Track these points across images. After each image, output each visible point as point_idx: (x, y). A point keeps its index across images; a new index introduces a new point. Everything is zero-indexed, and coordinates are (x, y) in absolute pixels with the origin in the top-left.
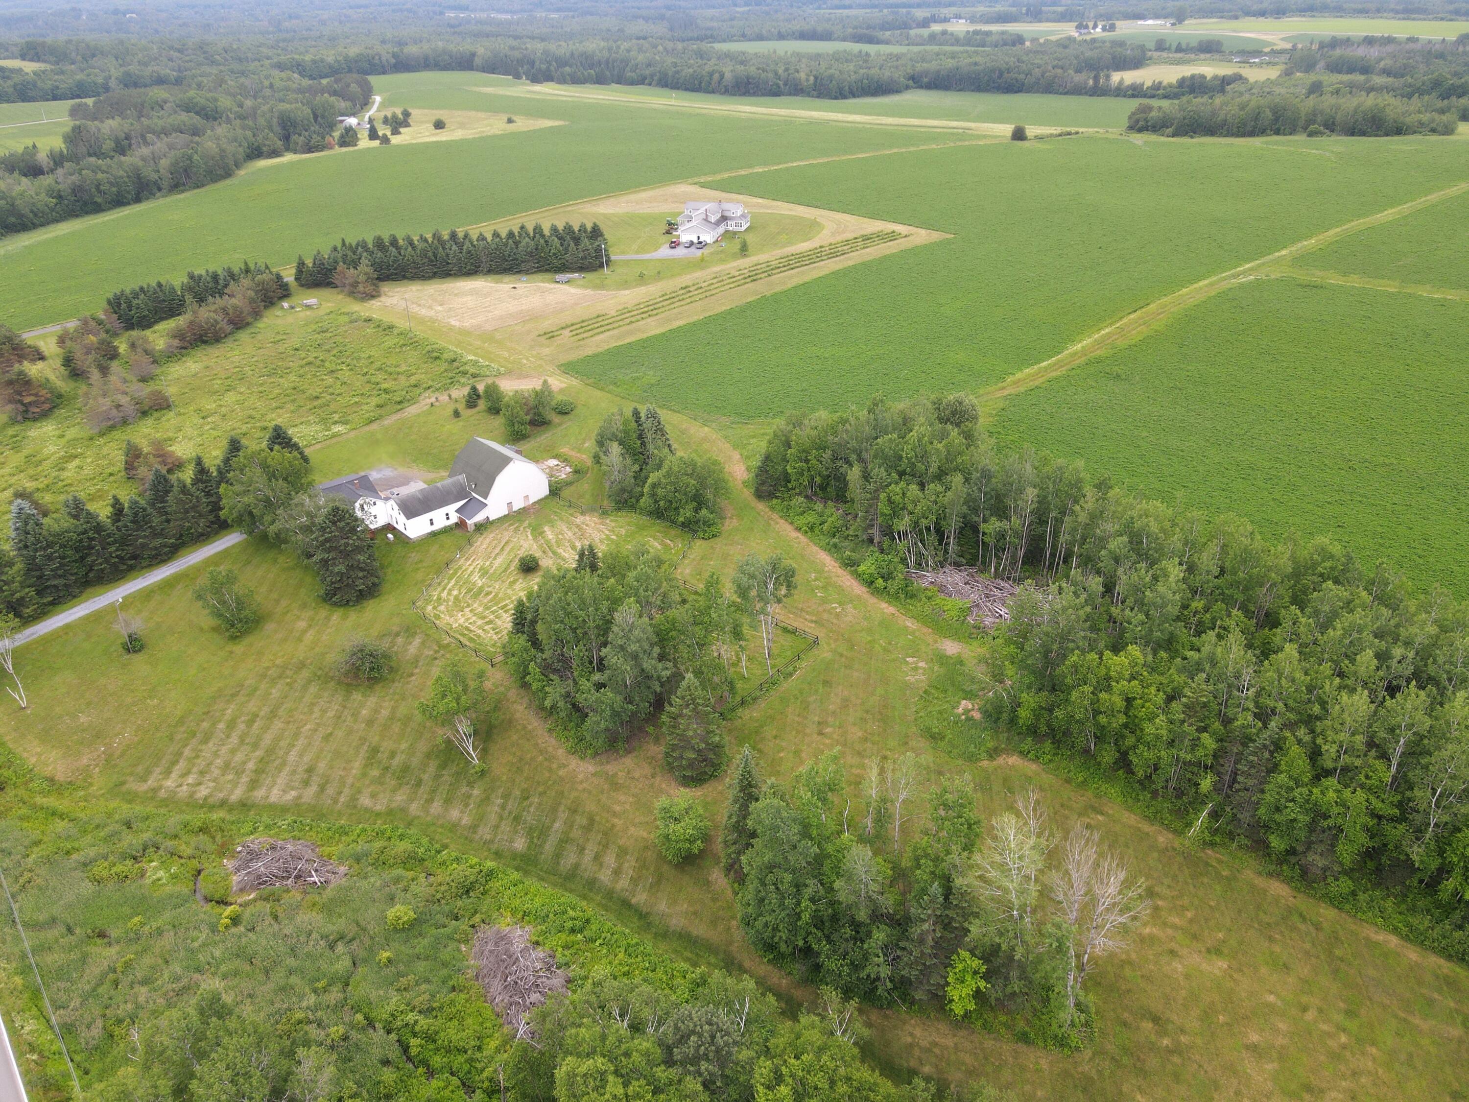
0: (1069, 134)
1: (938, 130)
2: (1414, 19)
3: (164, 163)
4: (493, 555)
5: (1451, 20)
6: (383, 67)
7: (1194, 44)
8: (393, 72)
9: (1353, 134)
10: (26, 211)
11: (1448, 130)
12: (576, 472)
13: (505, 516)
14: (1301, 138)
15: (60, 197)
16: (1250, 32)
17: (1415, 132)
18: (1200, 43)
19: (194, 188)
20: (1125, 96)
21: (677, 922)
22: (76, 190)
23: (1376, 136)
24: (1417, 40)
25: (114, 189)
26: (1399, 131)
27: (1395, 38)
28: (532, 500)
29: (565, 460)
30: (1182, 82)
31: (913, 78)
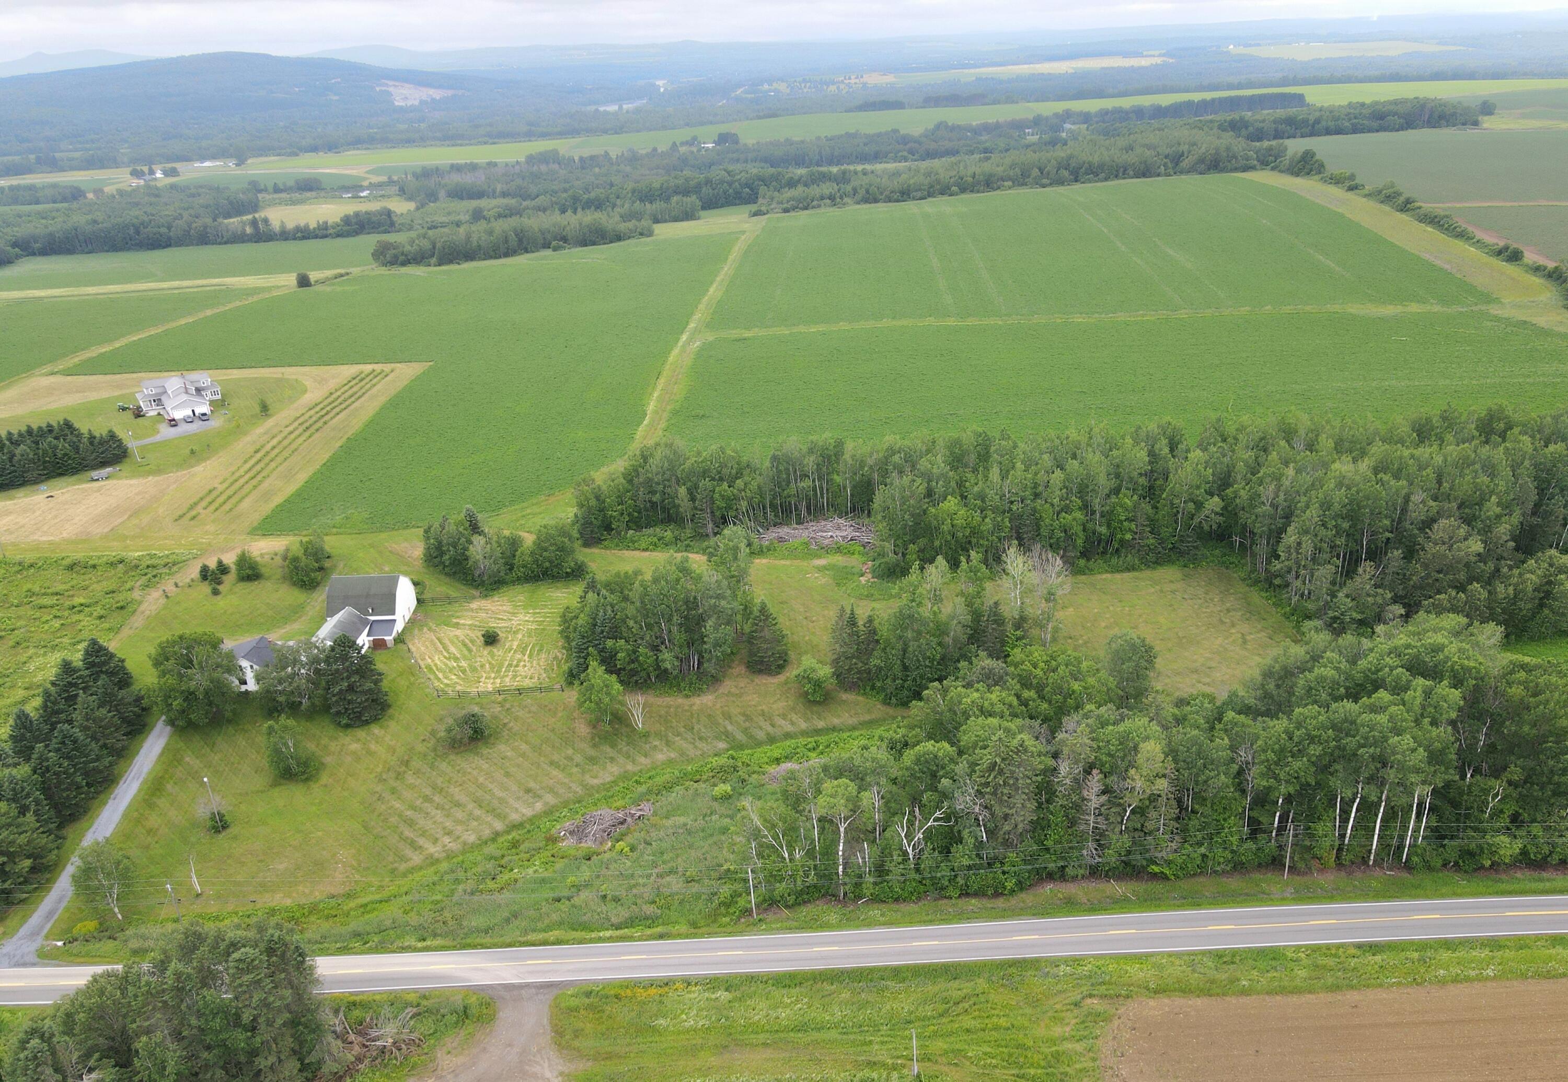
0: (342, 276)
1: (208, 288)
2: (461, 145)
5: (494, 143)
7: (291, 183)
9: (586, 245)
11: (650, 234)
14: (548, 252)
16: (329, 168)
17: (629, 238)
18: (297, 182)
20: (295, 239)
21: (853, 721)
23: (605, 244)
24: (495, 165)
26: (619, 238)
27: (477, 164)
30: (347, 220)
31: (15, 245)
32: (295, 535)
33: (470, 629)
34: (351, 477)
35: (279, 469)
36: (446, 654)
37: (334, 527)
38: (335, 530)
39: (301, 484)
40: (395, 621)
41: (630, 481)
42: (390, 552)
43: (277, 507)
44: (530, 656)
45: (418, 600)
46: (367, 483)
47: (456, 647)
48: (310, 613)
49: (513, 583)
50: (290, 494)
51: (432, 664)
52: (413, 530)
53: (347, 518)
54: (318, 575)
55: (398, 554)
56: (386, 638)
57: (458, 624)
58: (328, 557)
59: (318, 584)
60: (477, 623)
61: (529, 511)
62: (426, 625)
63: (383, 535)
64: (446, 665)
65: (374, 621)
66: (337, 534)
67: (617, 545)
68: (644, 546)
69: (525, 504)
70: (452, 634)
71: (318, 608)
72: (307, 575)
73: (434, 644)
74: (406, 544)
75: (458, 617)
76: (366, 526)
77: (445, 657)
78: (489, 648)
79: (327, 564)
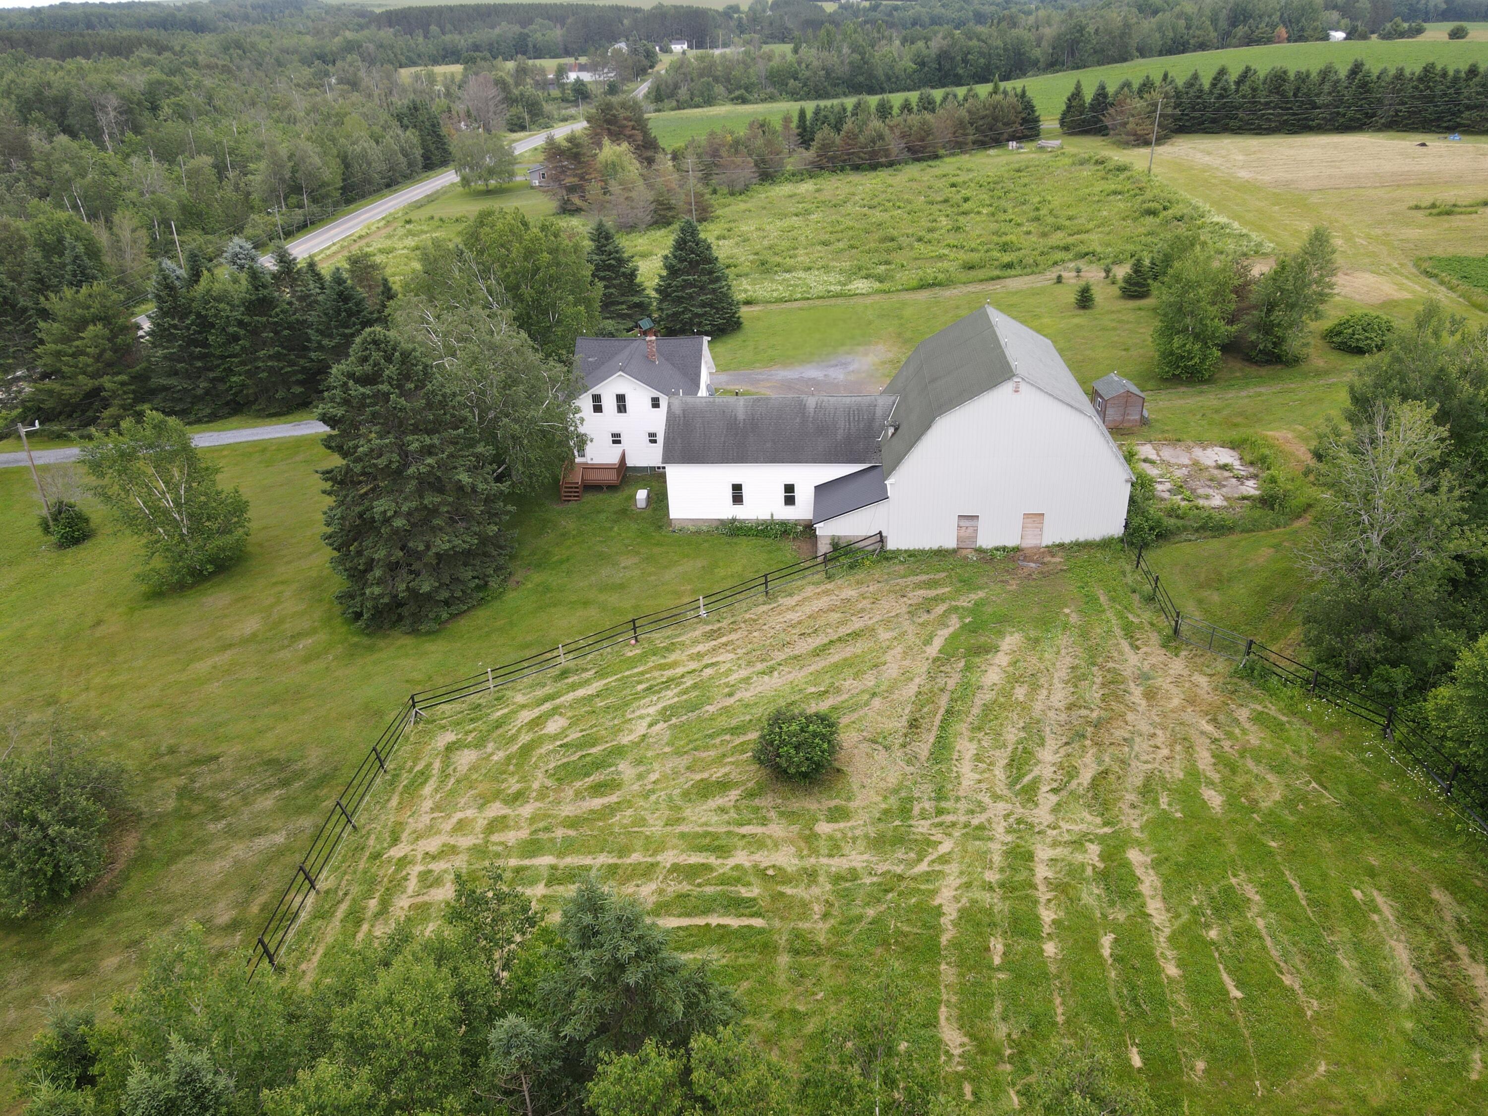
3: (1048, 32)
4: (780, 656)
6: (1427, 13)
8: (1438, 21)
10: (880, 73)
12: (1267, 502)
13: (940, 553)
15: (923, 64)
19: (1073, 68)
22: (943, 56)
25: (982, 60)
28: (1052, 535)
29: (1262, 462)
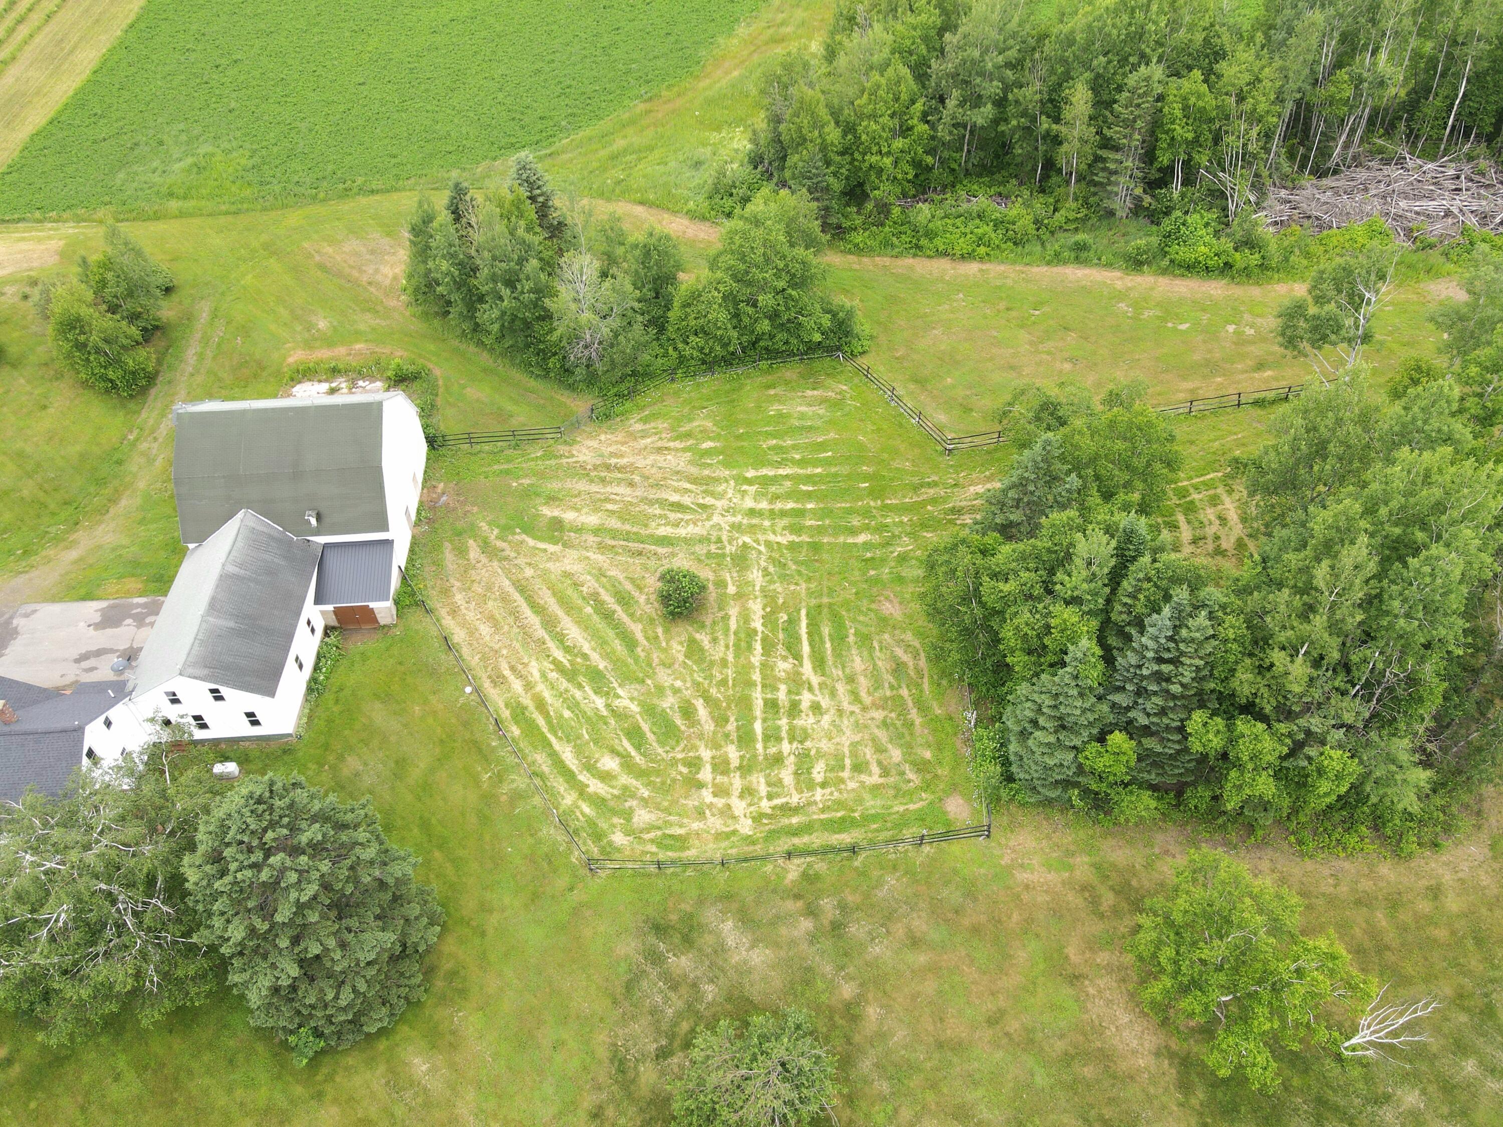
32: (79, 219)
33: (601, 548)
34: (193, 56)
35: (38, 39)
36: (559, 655)
37: (171, 195)
38: (174, 205)
39: (84, 77)
40: (389, 543)
41: (921, 73)
42: (322, 267)
43: (32, 138)
44: (819, 663)
45: (431, 441)
46: (231, 72)
47: (583, 623)
48: (142, 485)
49: (671, 374)
50: (59, 106)
51: (527, 701)
52: (363, 201)
53: (200, 169)
54: (144, 356)
55: (339, 274)
56: (372, 605)
57: (557, 524)
58: (168, 290)
59: (152, 378)
60: (614, 523)
61: (620, 143)
62: (472, 530)
63: (294, 218)
64: (574, 706)
65: (326, 546)
66: (181, 214)
67: (887, 244)
68: (962, 245)
69: (604, 125)
70: (555, 568)
71: (159, 463)
72: (115, 362)
73: (515, 613)
74: (353, 245)
75: (552, 499)
76: (248, 192)
77: (558, 666)
78: (683, 631)
79: (167, 311)
